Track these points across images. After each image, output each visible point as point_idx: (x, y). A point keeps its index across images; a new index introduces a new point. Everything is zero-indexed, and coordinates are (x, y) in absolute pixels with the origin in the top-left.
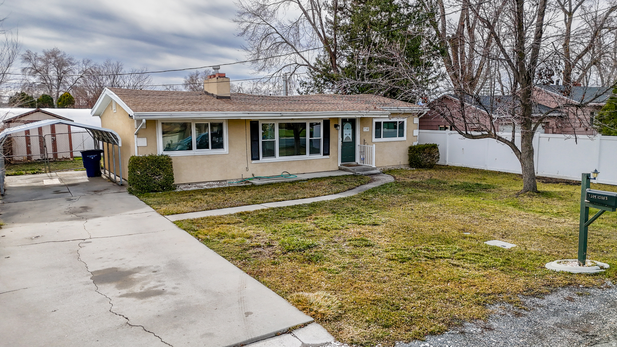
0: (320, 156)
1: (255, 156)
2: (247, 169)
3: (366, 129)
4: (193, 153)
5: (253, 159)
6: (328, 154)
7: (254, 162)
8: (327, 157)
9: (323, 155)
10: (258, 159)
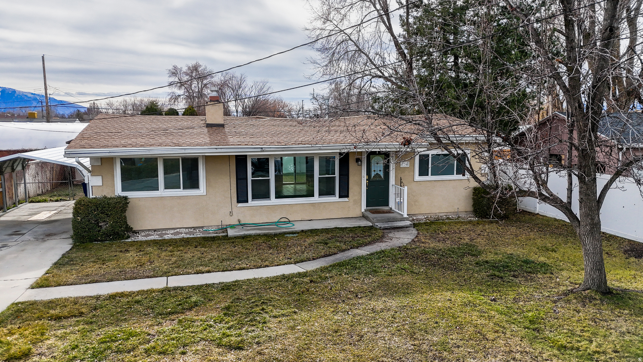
0: (335, 199)
1: (242, 198)
2: (231, 213)
3: (404, 165)
4: (160, 193)
5: (239, 201)
6: (347, 196)
7: (240, 205)
8: (346, 199)
9: (340, 197)
10: (247, 201)
